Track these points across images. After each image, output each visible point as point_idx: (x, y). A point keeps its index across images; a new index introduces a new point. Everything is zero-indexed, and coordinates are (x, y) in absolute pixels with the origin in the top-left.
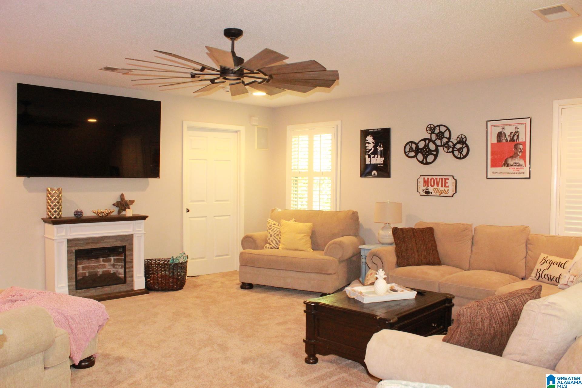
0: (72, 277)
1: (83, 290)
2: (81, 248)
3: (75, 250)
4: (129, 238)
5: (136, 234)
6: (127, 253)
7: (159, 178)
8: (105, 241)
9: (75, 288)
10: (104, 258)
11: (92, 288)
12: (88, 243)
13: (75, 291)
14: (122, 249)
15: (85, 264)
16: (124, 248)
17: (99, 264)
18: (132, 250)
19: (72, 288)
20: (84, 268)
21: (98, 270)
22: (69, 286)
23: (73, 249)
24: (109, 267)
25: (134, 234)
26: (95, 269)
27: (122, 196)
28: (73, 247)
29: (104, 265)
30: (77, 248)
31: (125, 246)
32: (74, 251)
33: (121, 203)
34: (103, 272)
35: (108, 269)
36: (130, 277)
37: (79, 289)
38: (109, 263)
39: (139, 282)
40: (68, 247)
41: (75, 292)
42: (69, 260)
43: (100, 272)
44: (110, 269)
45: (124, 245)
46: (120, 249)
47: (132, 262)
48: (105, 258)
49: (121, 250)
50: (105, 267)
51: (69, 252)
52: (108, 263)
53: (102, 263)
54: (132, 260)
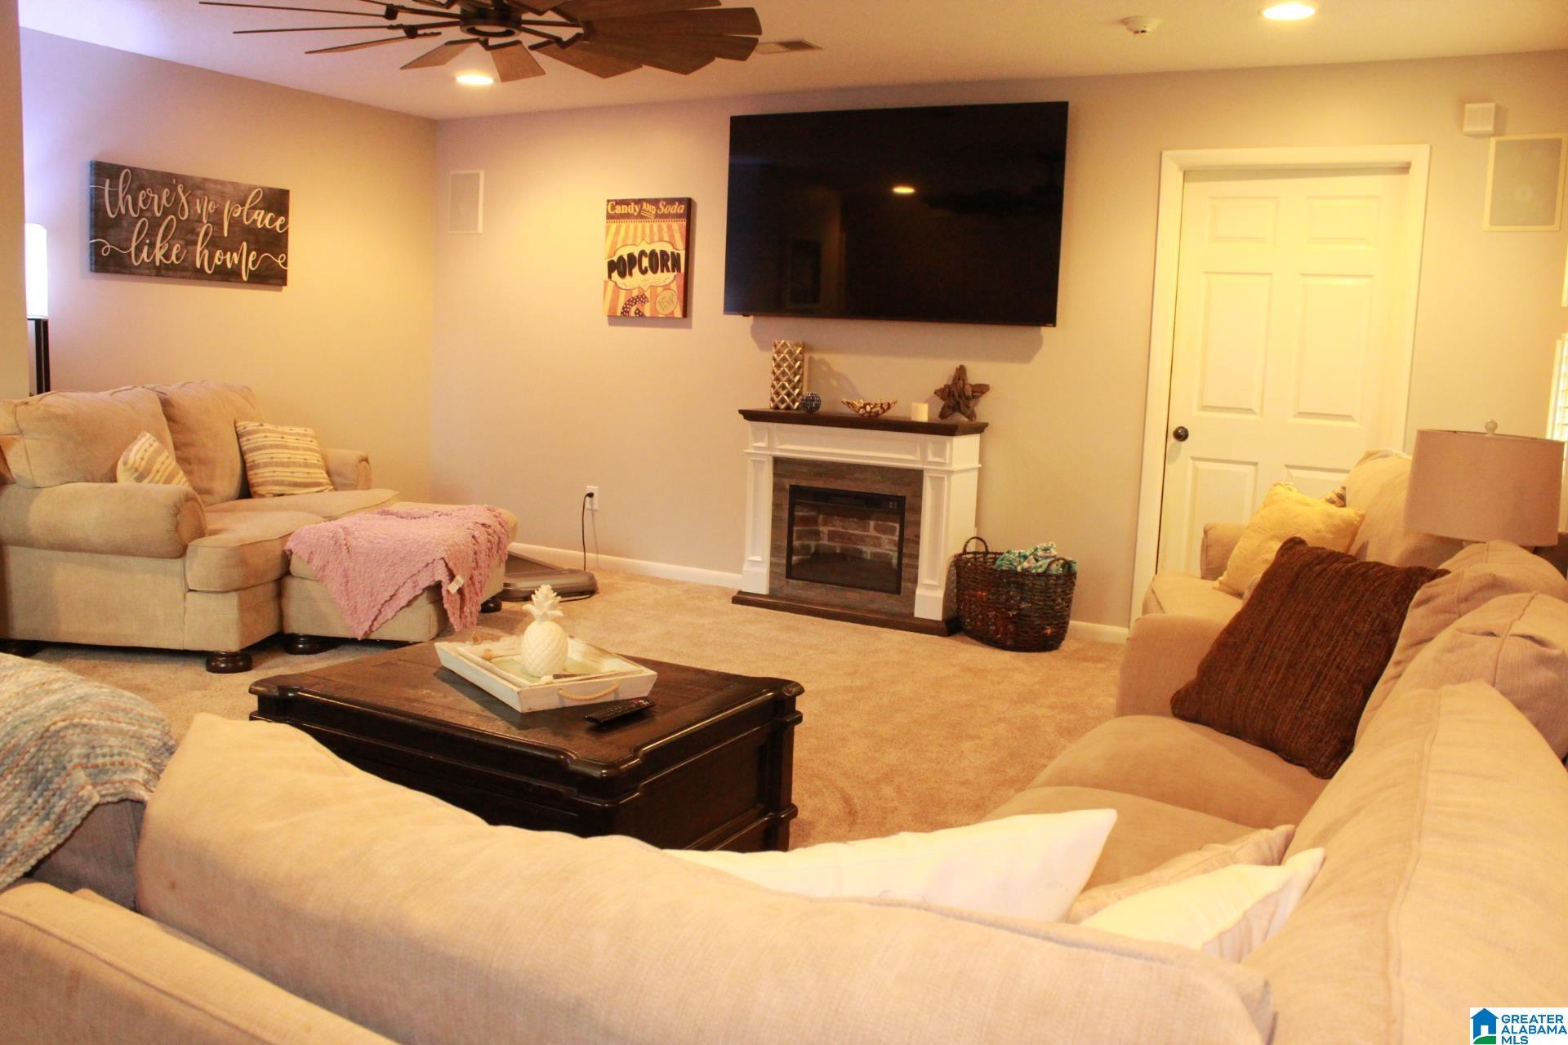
0: (780, 546)
1: (800, 582)
2: (803, 483)
3: (791, 486)
4: (914, 478)
5: (929, 470)
6: (908, 516)
7: (1055, 326)
8: (857, 475)
9: (784, 573)
10: (880, 523)
11: (822, 582)
12: (819, 475)
13: (784, 578)
14: (895, 504)
15: (833, 526)
16: (901, 500)
17: (866, 533)
18: (918, 510)
19: (778, 570)
20: (832, 536)
21: (864, 549)
22: (772, 564)
23: (787, 483)
24: (887, 547)
25: (926, 469)
26: (855, 544)
27: (961, 372)
28: (786, 477)
29: (878, 538)
30: (794, 482)
31: (904, 498)
32: (788, 487)
33: (950, 389)
34: (873, 554)
35: (888, 552)
36: (909, 580)
37: (793, 578)
38: (891, 537)
39: (930, 600)
40: (775, 475)
41: (784, 582)
42: (776, 505)
43: (866, 553)
44: (891, 553)
45: (899, 494)
46: (891, 503)
47: (917, 543)
48: (881, 521)
49: (893, 505)
50: (880, 546)
51: (777, 488)
52: (887, 536)
53: (872, 532)
54: (918, 536)
